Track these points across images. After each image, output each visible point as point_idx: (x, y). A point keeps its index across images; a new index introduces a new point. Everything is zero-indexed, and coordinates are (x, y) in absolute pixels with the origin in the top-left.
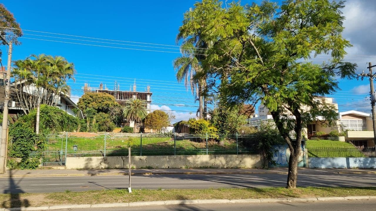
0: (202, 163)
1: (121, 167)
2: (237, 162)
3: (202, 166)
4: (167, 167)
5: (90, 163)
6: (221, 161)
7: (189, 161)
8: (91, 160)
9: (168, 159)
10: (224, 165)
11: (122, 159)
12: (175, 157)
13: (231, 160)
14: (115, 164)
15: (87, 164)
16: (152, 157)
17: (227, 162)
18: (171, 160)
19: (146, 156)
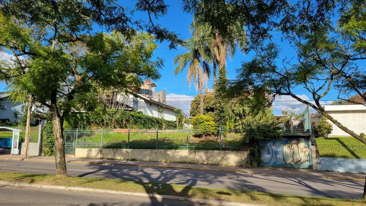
0: (181, 158)
1: (112, 158)
2: (219, 158)
3: (181, 161)
4: (149, 160)
5: (90, 153)
6: (201, 157)
7: (168, 155)
8: (91, 151)
9: (150, 153)
10: (204, 161)
11: (113, 151)
12: (156, 151)
13: (212, 156)
14: (108, 155)
15: (88, 154)
16: (137, 150)
17: (208, 158)
18: (152, 153)
19: (131, 149)
